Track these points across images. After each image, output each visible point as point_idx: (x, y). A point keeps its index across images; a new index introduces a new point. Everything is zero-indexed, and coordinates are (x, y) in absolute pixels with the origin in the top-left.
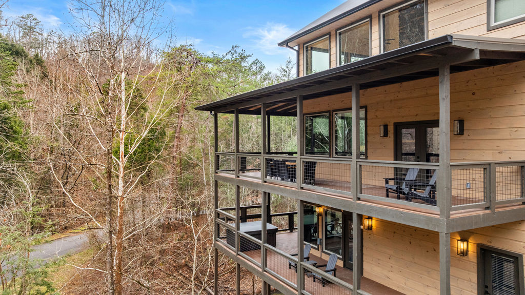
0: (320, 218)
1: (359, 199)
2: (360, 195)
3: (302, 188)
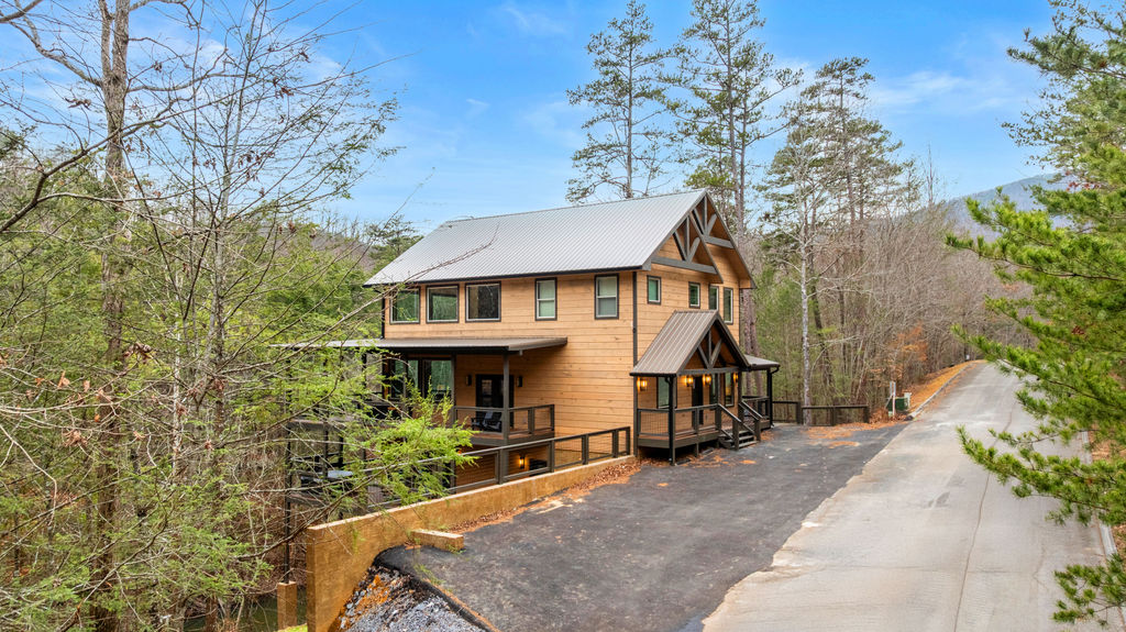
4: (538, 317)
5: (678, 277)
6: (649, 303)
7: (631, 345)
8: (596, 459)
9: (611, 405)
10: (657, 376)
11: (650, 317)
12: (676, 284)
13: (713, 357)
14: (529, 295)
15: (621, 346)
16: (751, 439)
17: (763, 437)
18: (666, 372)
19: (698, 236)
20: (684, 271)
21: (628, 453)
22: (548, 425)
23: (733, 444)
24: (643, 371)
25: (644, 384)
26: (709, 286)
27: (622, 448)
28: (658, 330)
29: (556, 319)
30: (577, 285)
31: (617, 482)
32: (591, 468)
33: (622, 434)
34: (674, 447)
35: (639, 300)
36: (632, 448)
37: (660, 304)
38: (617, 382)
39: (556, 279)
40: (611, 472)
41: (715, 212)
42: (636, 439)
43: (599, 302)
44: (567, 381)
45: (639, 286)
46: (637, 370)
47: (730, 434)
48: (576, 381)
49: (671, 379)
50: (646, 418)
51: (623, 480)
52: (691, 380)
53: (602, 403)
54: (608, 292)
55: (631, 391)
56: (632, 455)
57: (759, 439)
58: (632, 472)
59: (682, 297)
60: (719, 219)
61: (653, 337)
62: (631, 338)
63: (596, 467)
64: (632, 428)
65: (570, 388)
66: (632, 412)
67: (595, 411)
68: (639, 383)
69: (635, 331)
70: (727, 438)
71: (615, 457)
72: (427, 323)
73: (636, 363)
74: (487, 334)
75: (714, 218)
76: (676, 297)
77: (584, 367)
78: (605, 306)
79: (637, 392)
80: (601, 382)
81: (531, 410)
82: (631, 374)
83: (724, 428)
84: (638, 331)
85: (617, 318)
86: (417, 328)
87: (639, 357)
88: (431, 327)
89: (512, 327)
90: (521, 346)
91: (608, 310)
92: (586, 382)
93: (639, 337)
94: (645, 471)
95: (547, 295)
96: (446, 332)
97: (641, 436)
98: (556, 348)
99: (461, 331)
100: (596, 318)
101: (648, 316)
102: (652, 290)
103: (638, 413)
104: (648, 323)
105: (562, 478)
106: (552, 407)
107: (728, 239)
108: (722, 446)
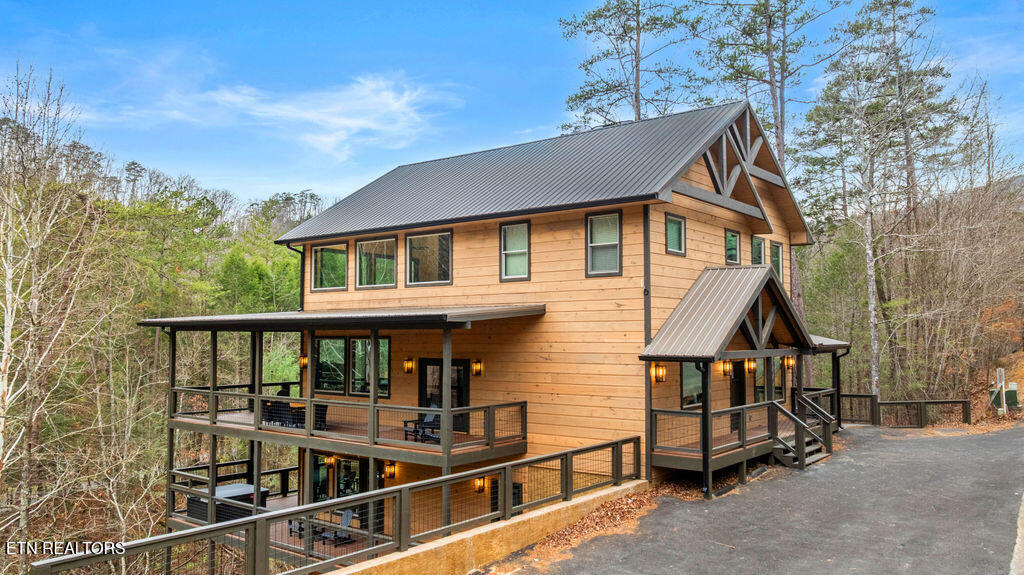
0: (331, 470)
1: (376, 443)
2: (377, 440)
3: (312, 435)
4: (504, 277)
5: (710, 221)
6: (667, 252)
7: (641, 315)
8: (585, 490)
9: (609, 403)
10: (681, 360)
11: (670, 273)
12: (707, 229)
13: (765, 333)
14: (492, 244)
15: (626, 315)
16: (819, 451)
17: (835, 447)
18: (697, 353)
19: (738, 163)
20: (718, 211)
21: (637, 476)
22: (517, 431)
23: (795, 459)
24: (661, 352)
25: (662, 372)
26: (752, 237)
27: (627, 470)
28: (682, 293)
29: (528, 279)
30: (560, 229)
31: (619, 531)
32: (576, 507)
33: (628, 449)
34: (711, 470)
35: (653, 248)
36: (643, 469)
37: (684, 256)
38: (619, 369)
39: (528, 222)
40: (611, 511)
41: (761, 134)
42: (650, 456)
43: (592, 251)
44: (544, 367)
45: (653, 226)
46: (650, 351)
47: (791, 444)
48: (558, 368)
49: (704, 364)
50: (663, 422)
51: (628, 528)
52: (729, 367)
53: (596, 401)
54: (605, 237)
55: (641, 383)
56: (643, 481)
57: (829, 450)
58: (643, 511)
59: (715, 249)
60: (765, 144)
61: (673, 303)
62: (640, 304)
63: (585, 503)
64: (643, 439)
65: (549, 378)
66: (642, 415)
67: (585, 412)
68: (653, 371)
69: (647, 292)
70: (786, 451)
71: (616, 484)
72: (356, 289)
73: (648, 340)
74: (432, 302)
75: (759, 142)
76: (706, 247)
77: (569, 347)
78: (601, 257)
79: (650, 385)
80: (594, 369)
81: (489, 411)
82: (641, 358)
83: (781, 435)
84: (652, 294)
85: (620, 274)
86: (343, 296)
87: (653, 333)
88: (360, 295)
89: (468, 291)
90: (469, 316)
91: (606, 262)
92: (572, 369)
93: (654, 302)
94: (664, 509)
95: (517, 245)
96: (380, 301)
97: (657, 452)
98: (528, 321)
99: (400, 300)
100: (588, 276)
101: (667, 271)
102: (673, 234)
103: (652, 417)
104: (665, 282)
105: (522, 529)
106: (523, 406)
107: (778, 172)
108: (778, 462)
